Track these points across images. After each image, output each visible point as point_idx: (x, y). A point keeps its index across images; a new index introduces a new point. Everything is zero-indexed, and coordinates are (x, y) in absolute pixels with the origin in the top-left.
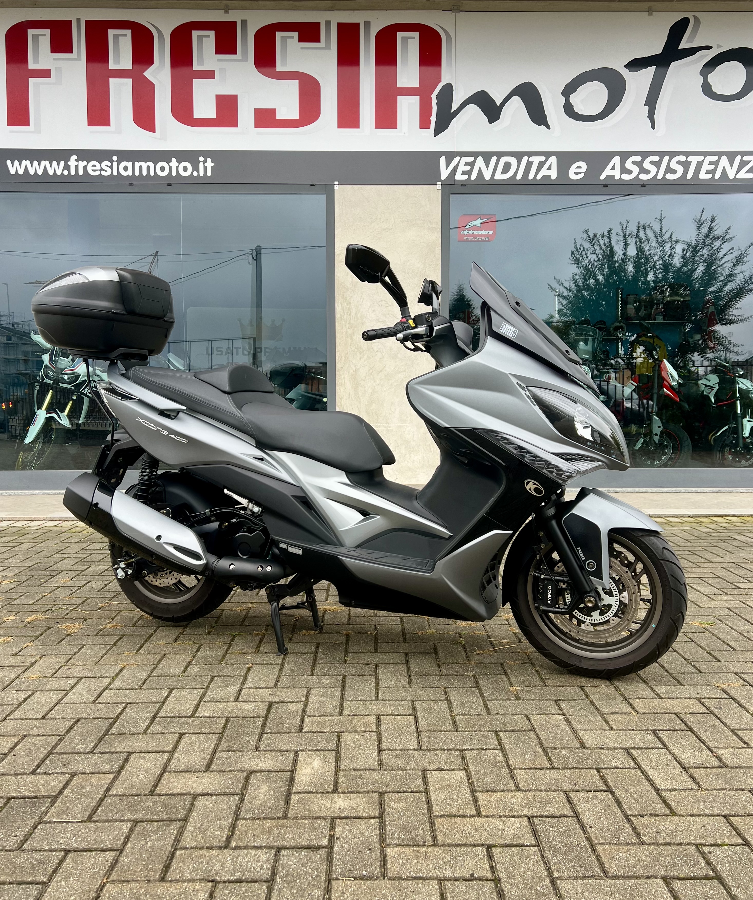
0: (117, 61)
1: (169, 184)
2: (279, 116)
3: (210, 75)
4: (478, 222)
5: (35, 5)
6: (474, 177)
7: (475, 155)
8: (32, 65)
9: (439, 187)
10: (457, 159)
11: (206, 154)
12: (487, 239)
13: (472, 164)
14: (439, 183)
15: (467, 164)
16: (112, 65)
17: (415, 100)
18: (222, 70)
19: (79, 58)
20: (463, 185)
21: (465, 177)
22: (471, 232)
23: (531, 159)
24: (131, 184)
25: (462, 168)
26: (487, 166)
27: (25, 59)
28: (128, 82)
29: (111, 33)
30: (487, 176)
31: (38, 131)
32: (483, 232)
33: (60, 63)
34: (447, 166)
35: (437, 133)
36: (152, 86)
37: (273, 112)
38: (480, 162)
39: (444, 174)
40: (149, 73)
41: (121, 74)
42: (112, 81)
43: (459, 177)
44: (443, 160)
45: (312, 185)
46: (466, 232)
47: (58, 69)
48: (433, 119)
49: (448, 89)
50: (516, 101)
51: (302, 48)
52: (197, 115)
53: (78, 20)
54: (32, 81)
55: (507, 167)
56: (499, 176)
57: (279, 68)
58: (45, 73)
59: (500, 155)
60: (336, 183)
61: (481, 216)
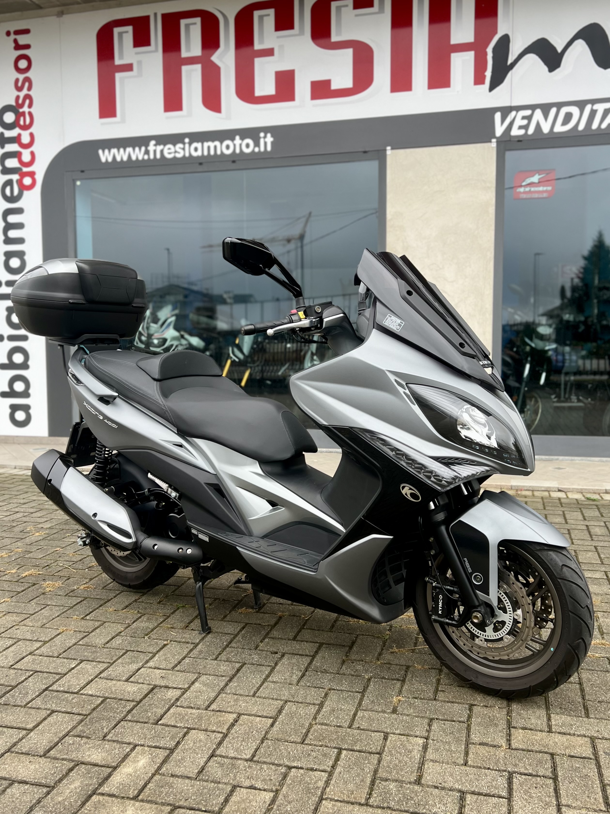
0: (188, 49)
1: (234, 162)
2: (334, 86)
3: (269, 52)
4: (535, 179)
5: (120, 5)
6: (531, 131)
7: (533, 107)
8: (118, 61)
9: (494, 143)
10: (513, 113)
11: (266, 130)
12: (545, 195)
13: (529, 118)
14: (494, 140)
15: (524, 118)
16: (184, 54)
17: (470, 56)
18: (281, 47)
19: (156, 50)
20: (519, 141)
21: (522, 132)
22: (527, 189)
23: (596, 107)
24: (201, 164)
25: (519, 122)
26: (546, 117)
27: (112, 57)
28: (198, 68)
29: (183, 22)
30: (546, 129)
31: (123, 121)
32: (541, 189)
33: (140, 57)
34: (503, 121)
35: (492, 88)
36: (218, 69)
37: (328, 83)
38: (538, 114)
39: (499, 130)
40: (215, 58)
41: (191, 61)
42: (185, 69)
43: (515, 132)
44: (498, 116)
45: (365, 152)
46: (522, 190)
47: (139, 63)
48: (488, 74)
49: (505, 40)
50: (581, 45)
51: (356, 15)
52: (258, 92)
53: (155, 14)
54: (118, 76)
55: (568, 117)
56: (559, 128)
57: (335, 38)
58: (128, 68)
59: (559, 105)
60: (389, 148)
61: (539, 172)
